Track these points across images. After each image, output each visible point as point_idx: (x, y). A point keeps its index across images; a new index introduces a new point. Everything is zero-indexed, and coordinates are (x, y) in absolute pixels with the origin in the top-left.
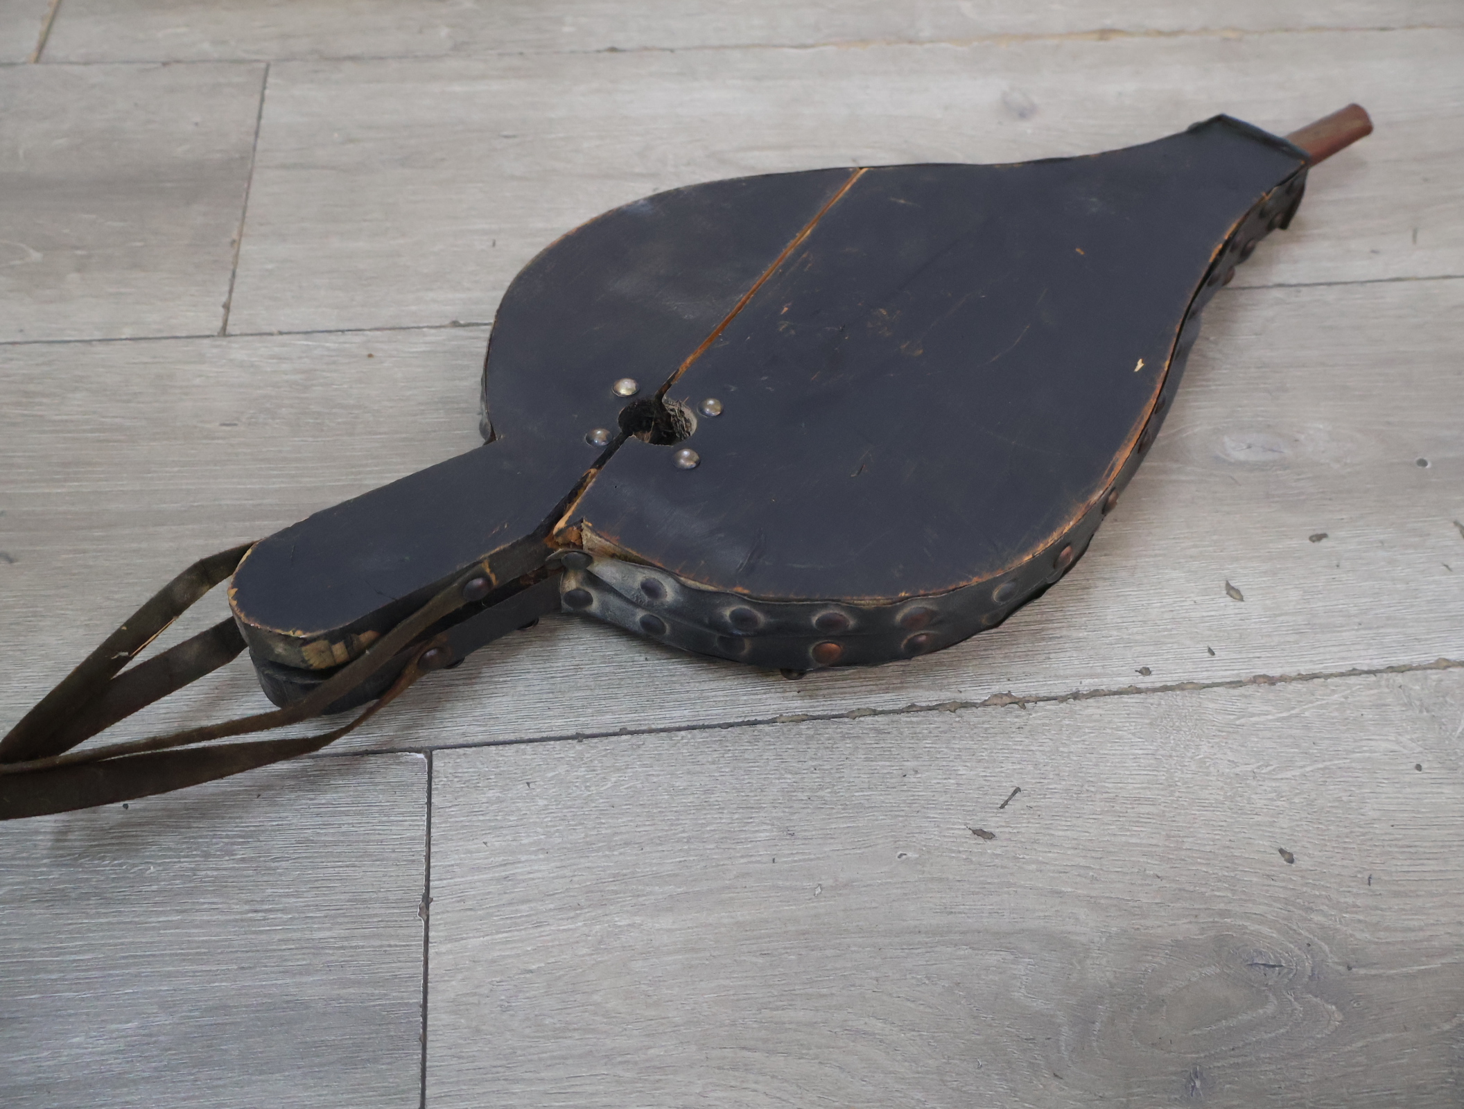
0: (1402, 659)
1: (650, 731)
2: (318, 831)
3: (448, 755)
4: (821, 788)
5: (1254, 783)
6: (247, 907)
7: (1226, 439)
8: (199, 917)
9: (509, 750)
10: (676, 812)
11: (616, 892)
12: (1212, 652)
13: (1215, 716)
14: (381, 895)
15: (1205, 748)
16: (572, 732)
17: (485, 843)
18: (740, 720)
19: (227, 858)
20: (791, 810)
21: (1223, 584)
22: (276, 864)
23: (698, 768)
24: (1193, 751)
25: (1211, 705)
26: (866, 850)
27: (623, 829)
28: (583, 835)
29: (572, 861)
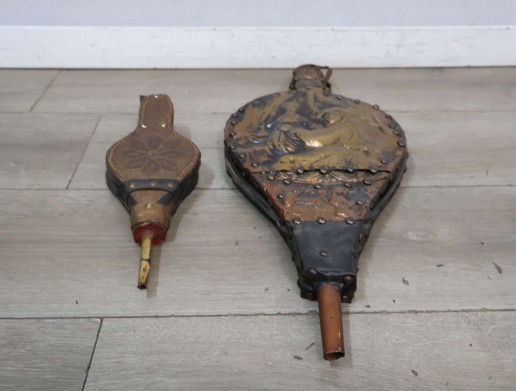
0: (468, 307)
1: (182, 316)
3: (108, 320)
4: (240, 339)
5: (405, 347)
6: (24, 366)
7: (409, 233)
8: (6, 368)
9: (131, 320)
10: (186, 343)
11: (157, 369)
12: (394, 301)
13: (393, 323)
14: (73, 365)
15: (388, 334)
16: (154, 315)
17: (114, 350)
18: (215, 314)
19: (22, 349)
20: (228, 345)
21: (402, 279)
22: (39, 352)
23: (196, 329)
24: (383, 334)
25: (392, 319)
26: (253, 361)
27: (165, 348)
28: (150, 349)
29: (144, 358)
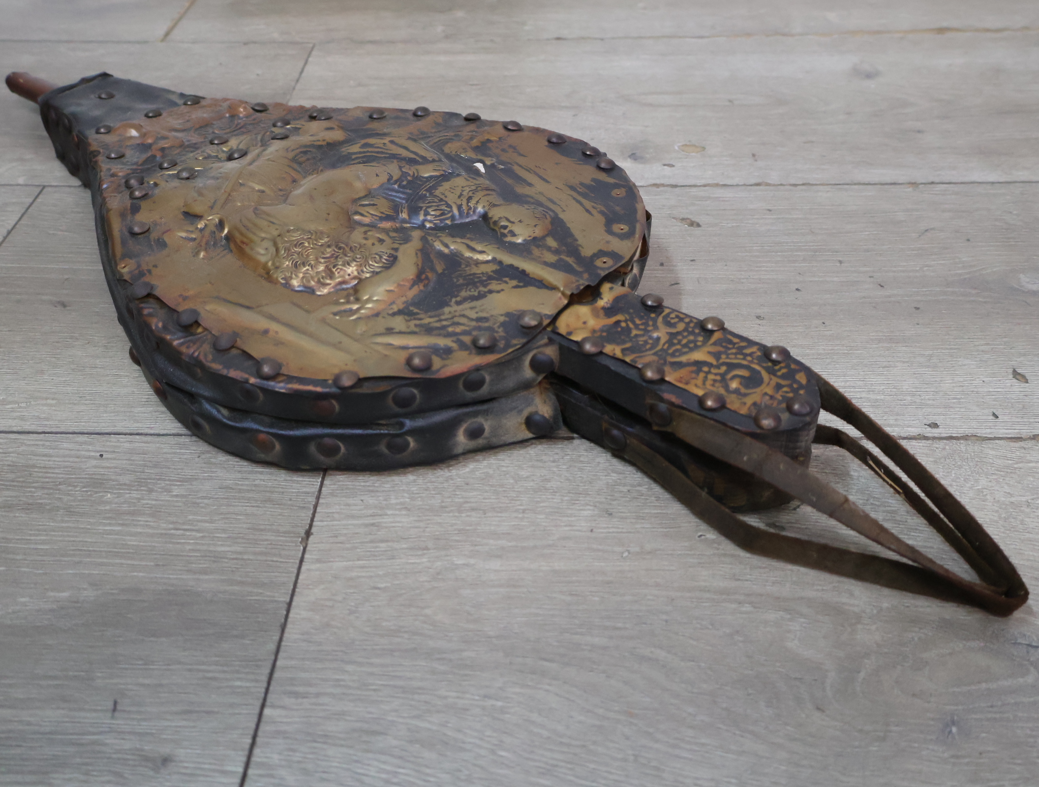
2: (237, 482)
4: (640, 485)
5: (1028, 510)
6: (171, 526)
7: (1022, 276)
8: (133, 530)
10: (518, 491)
11: (457, 541)
12: (996, 416)
13: (995, 460)
14: (274, 527)
15: (983, 482)
17: (362, 500)
19: (166, 494)
20: (612, 497)
21: (1011, 371)
22: (200, 501)
23: (540, 464)
24: (972, 483)
25: (992, 452)
26: (672, 530)
27: (472, 500)
28: (440, 501)
29: (427, 518)
